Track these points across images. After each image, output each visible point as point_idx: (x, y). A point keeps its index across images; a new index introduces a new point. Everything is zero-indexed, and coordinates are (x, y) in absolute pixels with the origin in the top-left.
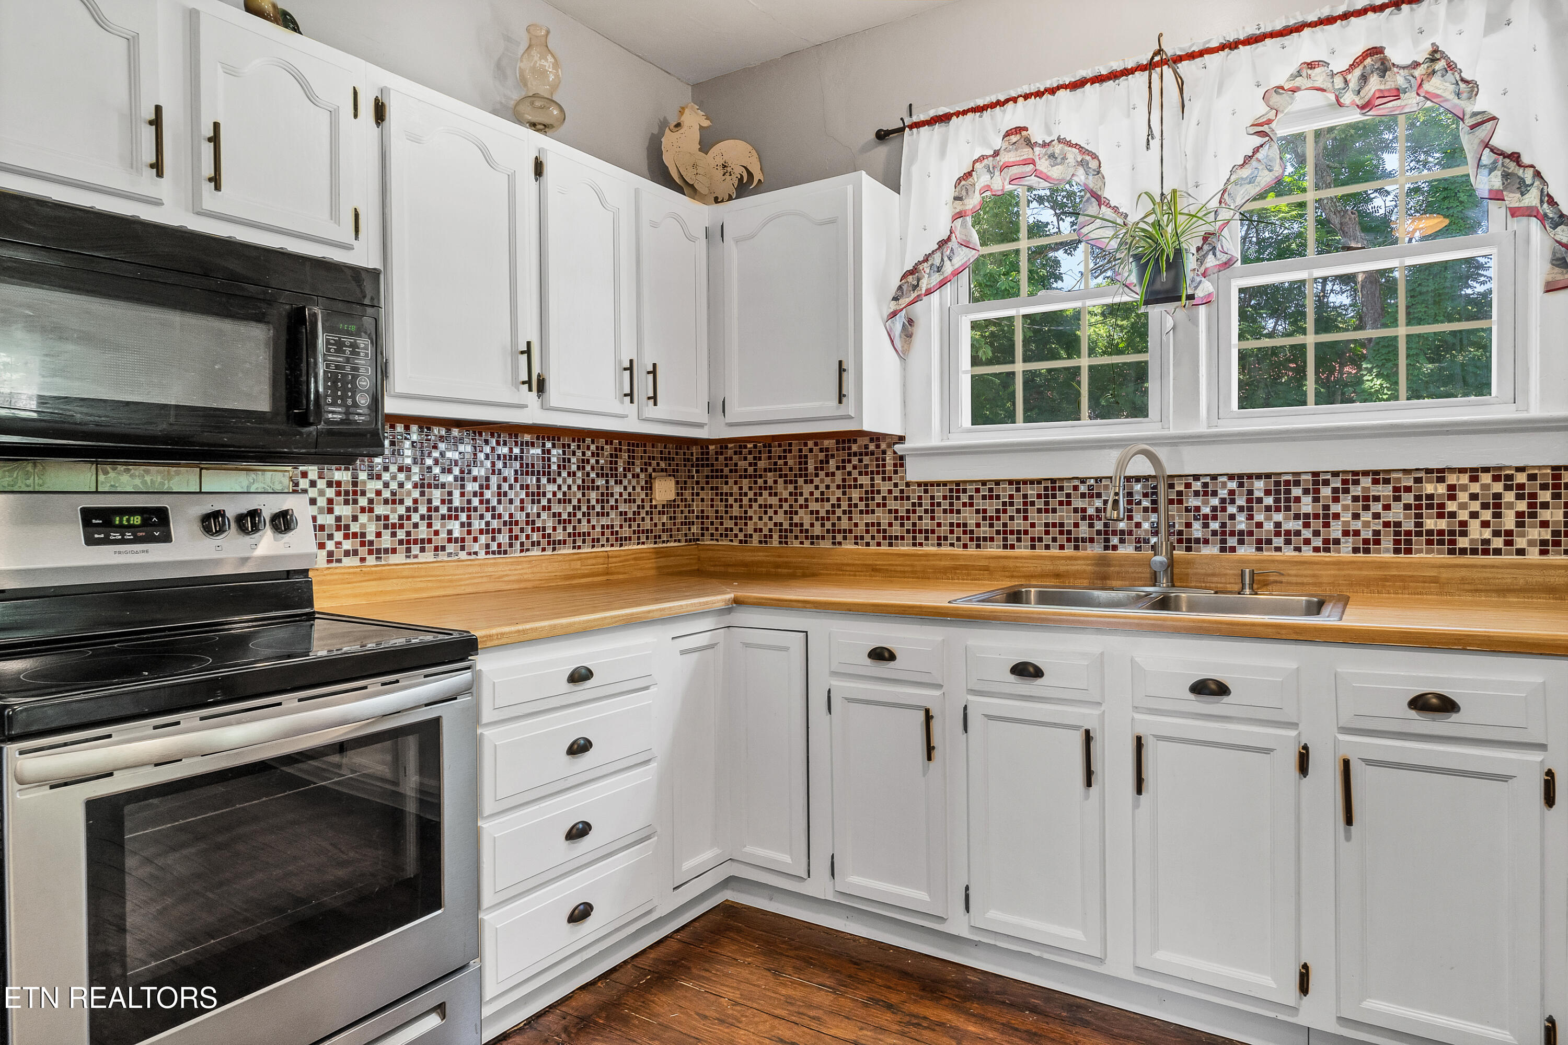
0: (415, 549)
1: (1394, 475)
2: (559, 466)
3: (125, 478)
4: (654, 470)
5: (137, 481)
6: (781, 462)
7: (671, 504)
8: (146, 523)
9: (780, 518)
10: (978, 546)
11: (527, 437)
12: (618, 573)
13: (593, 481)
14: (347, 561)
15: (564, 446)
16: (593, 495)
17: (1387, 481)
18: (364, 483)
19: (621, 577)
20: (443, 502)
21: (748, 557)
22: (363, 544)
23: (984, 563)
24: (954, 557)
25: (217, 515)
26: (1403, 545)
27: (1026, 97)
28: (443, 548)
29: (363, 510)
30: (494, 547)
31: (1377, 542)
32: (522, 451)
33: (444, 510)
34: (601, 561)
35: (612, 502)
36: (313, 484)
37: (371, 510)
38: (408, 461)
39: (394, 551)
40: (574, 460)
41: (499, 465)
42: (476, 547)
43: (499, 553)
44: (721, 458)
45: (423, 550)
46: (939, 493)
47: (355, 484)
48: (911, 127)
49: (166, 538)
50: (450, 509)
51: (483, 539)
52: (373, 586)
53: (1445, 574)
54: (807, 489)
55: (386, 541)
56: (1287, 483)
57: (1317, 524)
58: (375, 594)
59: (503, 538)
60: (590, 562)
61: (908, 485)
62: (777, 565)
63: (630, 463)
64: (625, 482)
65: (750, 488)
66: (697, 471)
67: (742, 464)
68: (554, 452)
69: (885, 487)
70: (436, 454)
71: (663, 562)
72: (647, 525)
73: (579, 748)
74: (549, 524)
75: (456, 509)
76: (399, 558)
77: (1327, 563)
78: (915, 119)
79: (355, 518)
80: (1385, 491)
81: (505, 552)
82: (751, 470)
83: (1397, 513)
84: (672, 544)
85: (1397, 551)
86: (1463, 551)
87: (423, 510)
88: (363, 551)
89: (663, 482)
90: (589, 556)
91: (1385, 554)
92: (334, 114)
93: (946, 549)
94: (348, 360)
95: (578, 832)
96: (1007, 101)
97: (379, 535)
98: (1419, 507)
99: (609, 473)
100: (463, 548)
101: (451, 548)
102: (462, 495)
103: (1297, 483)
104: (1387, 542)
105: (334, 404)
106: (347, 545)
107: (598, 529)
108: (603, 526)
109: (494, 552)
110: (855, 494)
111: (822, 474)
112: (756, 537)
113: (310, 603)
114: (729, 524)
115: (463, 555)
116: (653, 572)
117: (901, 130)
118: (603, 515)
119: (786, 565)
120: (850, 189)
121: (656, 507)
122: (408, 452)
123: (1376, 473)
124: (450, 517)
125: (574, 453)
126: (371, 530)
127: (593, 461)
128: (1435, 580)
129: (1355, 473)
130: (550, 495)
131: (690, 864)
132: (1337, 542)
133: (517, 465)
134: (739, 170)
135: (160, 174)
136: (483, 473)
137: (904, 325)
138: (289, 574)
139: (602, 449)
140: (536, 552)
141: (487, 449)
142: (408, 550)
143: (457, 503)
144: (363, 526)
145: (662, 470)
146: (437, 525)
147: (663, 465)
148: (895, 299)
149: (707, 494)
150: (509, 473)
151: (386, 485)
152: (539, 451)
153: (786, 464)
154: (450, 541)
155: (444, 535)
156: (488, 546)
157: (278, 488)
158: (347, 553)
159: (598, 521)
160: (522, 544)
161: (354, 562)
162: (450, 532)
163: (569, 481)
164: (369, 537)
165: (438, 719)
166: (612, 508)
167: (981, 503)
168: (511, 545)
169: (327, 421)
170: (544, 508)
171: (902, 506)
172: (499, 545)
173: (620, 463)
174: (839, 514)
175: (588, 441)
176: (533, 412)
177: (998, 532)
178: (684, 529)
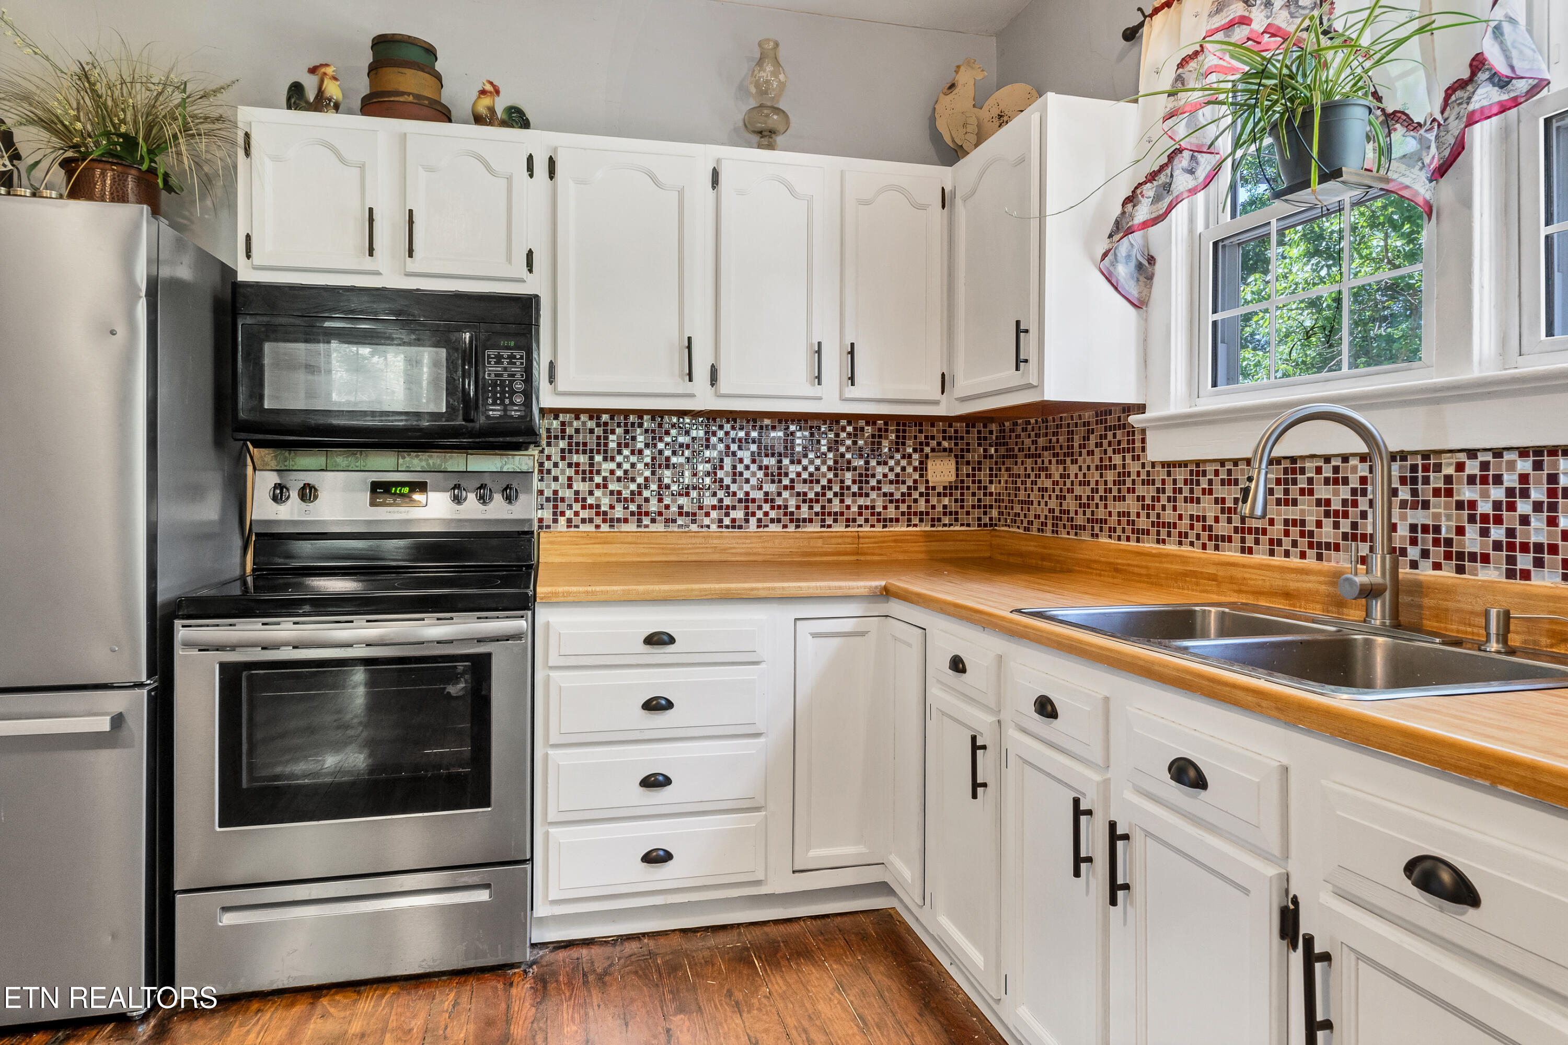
0: (646, 521)
2: (805, 448)
3: (416, 461)
4: (933, 450)
5: (424, 464)
6: (1054, 439)
7: (951, 486)
9: (1053, 504)
11: (767, 422)
12: (873, 554)
13: (849, 461)
14: (583, 528)
15: (811, 428)
16: (849, 476)
18: (599, 464)
19: (876, 558)
20: (674, 480)
22: (598, 514)
23: (1211, 570)
24: (1184, 560)
25: (458, 487)
28: (674, 521)
29: (598, 486)
32: (760, 435)
33: (675, 487)
34: (849, 540)
35: (873, 482)
36: (556, 465)
37: (605, 486)
38: (641, 446)
39: (626, 521)
40: (824, 442)
41: (734, 447)
42: (707, 521)
43: (734, 527)
44: (1013, 435)
45: (653, 521)
46: (1181, 475)
47: (591, 465)
48: (1149, 17)
50: (681, 487)
51: (714, 514)
52: (598, 549)
54: (1073, 469)
55: (619, 512)
59: (739, 514)
60: (833, 541)
61: (1153, 465)
62: (1043, 558)
63: (899, 444)
64: (892, 463)
65: (1033, 469)
66: (996, 451)
67: (1028, 442)
68: (799, 434)
69: (1134, 467)
70: (668, 439)
71: (935, 546)
72: (922, 506)
73: (657, 704)
74: (792, 502)
75: (687, 487)
76: (631, 527)
79: (591, 493)
81: (740, 527)
82: (1033, 448)
84: (958, 528)
87: (654, 486)
88: (598, 520)
89: (938, 462)
90: (842, 536)
92: (507, 178)
93: (1186, 548)
94: (505, 369)
97: (612, 507)
100: (694, 521)
101: (682, 520)
102: (694, 474)
105: (494, 404)
106: (584, 514)
107: (855, 509)
108: (860, 507)
109: (727, 527)
110: (1110, 476)
111: (1084, 451)
112: (1036, 526)
114: (1017, 508)
115: (694, 527)
116: (920, 556)
117: (1142, 24)
118: (861, 495)
119: (1049, 559)
120: (1038, 118)
121: (934, 488)
122: (640, 438)
124: (681, 494)
125: (825, 434)
126: (605, 502)
127: (849, 440)
130: (792, 475)
131: (820, 853)
133: (754, 447)
134: (1016, 116)
135: (372, 254)
136: (715, 454)
137: (1138, 262)
139: (862, 429)
140: (773, 528)
141: (721, 434)
142: (640, 521)
144: (598, 499)
145: (944, 450)
146: (667, 500)
147: (945, 444)
148: (1111, 235)
150: (745, 455)
151: (619, 465)
152: (781, 434)
153: (1058, 441)
154: (680, 514)
155: (674, 509)
156: (721, 521)
157: (520, 466)
158: (583, 521)
159: (854, 502)
160: (759, 520)
161: (589, 528)
162: (681, 507)
163: (818, 462)
164: (603, 509)
165: (488, 656)
166: (873, 488)
167: (1220, 491)
168: (747, 521)
169: (488, 417)
170: (786, 488)
171: (1148, 492)
172: (734, 520)
173: (885, 443)
174: (1097, 500)
175: (843, 422)
176: (705, 400)
177: (1236, 530)
178: (976, 513)
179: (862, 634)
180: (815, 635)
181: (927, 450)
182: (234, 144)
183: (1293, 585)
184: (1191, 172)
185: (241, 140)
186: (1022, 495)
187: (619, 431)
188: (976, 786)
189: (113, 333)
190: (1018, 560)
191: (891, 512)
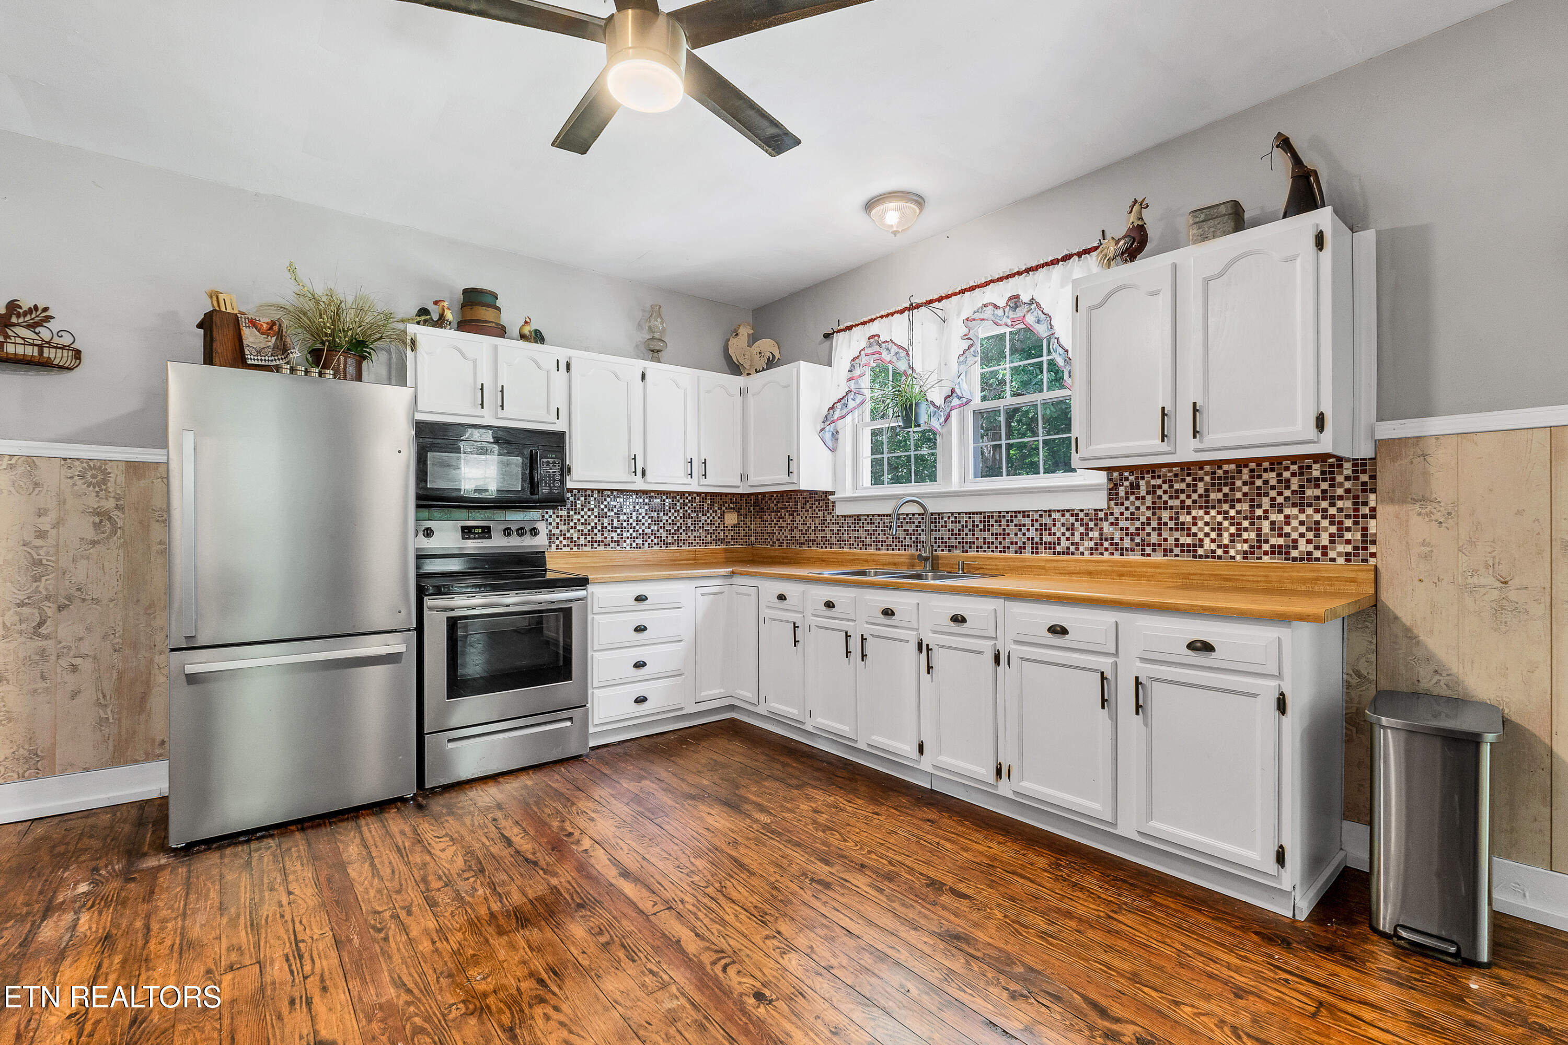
0: (596, 545)
1: (1031, 513)
2: (670, 508)
3: (478, 515)
4: (726, 510)
5: (482, 516)
7: (735, 526)
8: (483, 532)
9: (787, 533)
10: (866, 549)
11: (652, 494)
12: (702, 559)
13: (689, 514)
14: (564, 549)
16: (689, 521)
17: (1028, 516)
18: (572, 516)
19: (703, 561)
20: (609, 524)
21: (772, 554)
22: (571, 542)
24: (854, 554)
25: (509, 529)
26: (1035, 551)
27: (882, 317)
28: (609, 545)
29: (572, 527)
30: (634, 545)
31: (1024, 548)
32: (649, 502)
33: (609, 528)
34: (690, 553)
35: (700, 524)
36: (551, 516)
37: (576, 528)
38: (592, 506)
39: (586, 545)
40: (678, 504)
42: (625, 545)
43: (637, 548)
44: (764, 502)
45: (599, 545)
46: (850, 520)
47: (568, 517)
48: (837, 332)
49: (490, 537)
50: (612, 528)
51: (628, 541)
52: (574, 560)
53: (1048, 565)
54: (798, 518)
55: (582, 541)
56: (988, 517)
57: (1000, 538)
58: (575, 563)
59: (639, 541)
60: (686, 554)
61: (838, 516)
62: (784, 558)
63: (711, 507)
64: (708, 515)
65: (775, 518)
66: (754, 509)
67: (772, 505)
68: (667, 500)
69: (829, 517)
70: (606, 503)
71: (729, 555)
72: (722, 536)
73: (640, 629)
74: (664, 535)
75: (616, 527)
76: (588, 548)
77: (1001, 559)
78: (839, 328)
79: (568, 531)
80: (1027, 521)
81: (640, 548)
82: (775, 508)
83: (1032, 533)
84: (737, 546)
85: (1032, 553)
86: (1059, 553)
87: (599, 528)
88: (572, 545)
89: (729, 514)
90: (686, 551)
91: (1027, 555)
92: (548, 372)
93: (853, 550)
94: (552, 469)
95: (640, 665)
96: (875, 319)
97: (579, 538)
98: (1041, 530)
99: (700, 509)
100: (618, 545)
101: (612, 545)
102: (618, 521)
103: (992, 517)
104: (1028, 549)
105: (546, 486)
106: (565, 542)
107: (692, 538)
108: (695, 537)
109: (634, 548)
110: (817, 521)
111: (803, 510)
112: (778, 544)
113: (545, 564)
114: (766, 536)
115: (618, 548)
116: (723, 560)
117: (833, 334)
118: (695, 531)
119: (787, 558)
120: (795, 370)
121: (727, 527)
122: (592, 503)
123: (1024, 512)
124: (612, 531)
125: (678, 501)
126: (575, 536)
127: (689, 505)
128: (1043, 568)
129: (1016, 512)
130: (664, 521)
131: (705, 694)
132: (1008, 548)
133: (647, 507)
134: (768, 354)
135: (482, 408)
137: (833, 434)
138: (537, 552)
139: (695, 499)
140: (656, 547)
141: (631, 502)
142: (592, 546)
143: (615, 525)
144: (572, 534)
145: (731, 508)
146: (606, 535)
147: (732, 506)
148: (823, 422)
149: (758, 521)
150: (642, 511)
151: (582, 517)
152: (659, 500)
153: (789, 506)
154: (612, 542)
155: (609, 539)
156: (631, 544)
157: (535, 518)
158: (564, 546)
159: (692, 534)
160: (649, 544)
161: (568, 549)
162: (612, 538)
163: (676, 514)
164: (574, 539)
165: (571, 608)
166: (700, 527)
167: (867, 527)
168: (643, 544)
169: (543, 493)
170: (661, 527)
171: (836, 528)
172: (637, 544)
173: (706, 505)
174: (810, 531)
175: (687, 495)
176: (640, 485)
177: (874, 542)
178: (745, 539)
179: (721, 593)
180: (703, 595)
181: (724, 508)
182: (405, 343)
183: (897, 560)
184: (854, 400)
185: (409, 342)
186: (769, 530)
187: (582, 499)
188: (796, 642)
189: (400, 452)
190: (770, 560)
191: (709, 539)
